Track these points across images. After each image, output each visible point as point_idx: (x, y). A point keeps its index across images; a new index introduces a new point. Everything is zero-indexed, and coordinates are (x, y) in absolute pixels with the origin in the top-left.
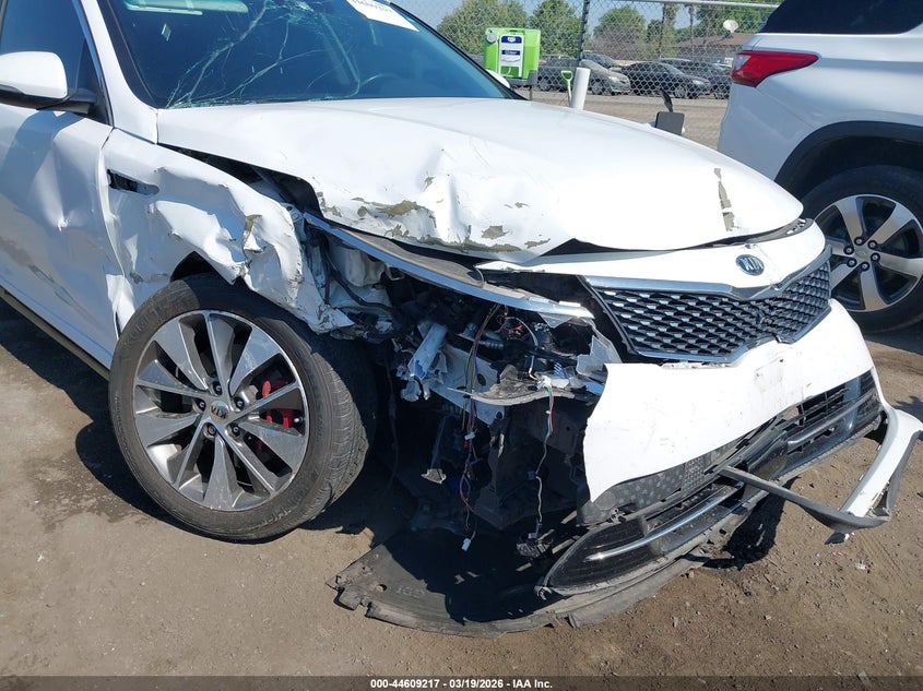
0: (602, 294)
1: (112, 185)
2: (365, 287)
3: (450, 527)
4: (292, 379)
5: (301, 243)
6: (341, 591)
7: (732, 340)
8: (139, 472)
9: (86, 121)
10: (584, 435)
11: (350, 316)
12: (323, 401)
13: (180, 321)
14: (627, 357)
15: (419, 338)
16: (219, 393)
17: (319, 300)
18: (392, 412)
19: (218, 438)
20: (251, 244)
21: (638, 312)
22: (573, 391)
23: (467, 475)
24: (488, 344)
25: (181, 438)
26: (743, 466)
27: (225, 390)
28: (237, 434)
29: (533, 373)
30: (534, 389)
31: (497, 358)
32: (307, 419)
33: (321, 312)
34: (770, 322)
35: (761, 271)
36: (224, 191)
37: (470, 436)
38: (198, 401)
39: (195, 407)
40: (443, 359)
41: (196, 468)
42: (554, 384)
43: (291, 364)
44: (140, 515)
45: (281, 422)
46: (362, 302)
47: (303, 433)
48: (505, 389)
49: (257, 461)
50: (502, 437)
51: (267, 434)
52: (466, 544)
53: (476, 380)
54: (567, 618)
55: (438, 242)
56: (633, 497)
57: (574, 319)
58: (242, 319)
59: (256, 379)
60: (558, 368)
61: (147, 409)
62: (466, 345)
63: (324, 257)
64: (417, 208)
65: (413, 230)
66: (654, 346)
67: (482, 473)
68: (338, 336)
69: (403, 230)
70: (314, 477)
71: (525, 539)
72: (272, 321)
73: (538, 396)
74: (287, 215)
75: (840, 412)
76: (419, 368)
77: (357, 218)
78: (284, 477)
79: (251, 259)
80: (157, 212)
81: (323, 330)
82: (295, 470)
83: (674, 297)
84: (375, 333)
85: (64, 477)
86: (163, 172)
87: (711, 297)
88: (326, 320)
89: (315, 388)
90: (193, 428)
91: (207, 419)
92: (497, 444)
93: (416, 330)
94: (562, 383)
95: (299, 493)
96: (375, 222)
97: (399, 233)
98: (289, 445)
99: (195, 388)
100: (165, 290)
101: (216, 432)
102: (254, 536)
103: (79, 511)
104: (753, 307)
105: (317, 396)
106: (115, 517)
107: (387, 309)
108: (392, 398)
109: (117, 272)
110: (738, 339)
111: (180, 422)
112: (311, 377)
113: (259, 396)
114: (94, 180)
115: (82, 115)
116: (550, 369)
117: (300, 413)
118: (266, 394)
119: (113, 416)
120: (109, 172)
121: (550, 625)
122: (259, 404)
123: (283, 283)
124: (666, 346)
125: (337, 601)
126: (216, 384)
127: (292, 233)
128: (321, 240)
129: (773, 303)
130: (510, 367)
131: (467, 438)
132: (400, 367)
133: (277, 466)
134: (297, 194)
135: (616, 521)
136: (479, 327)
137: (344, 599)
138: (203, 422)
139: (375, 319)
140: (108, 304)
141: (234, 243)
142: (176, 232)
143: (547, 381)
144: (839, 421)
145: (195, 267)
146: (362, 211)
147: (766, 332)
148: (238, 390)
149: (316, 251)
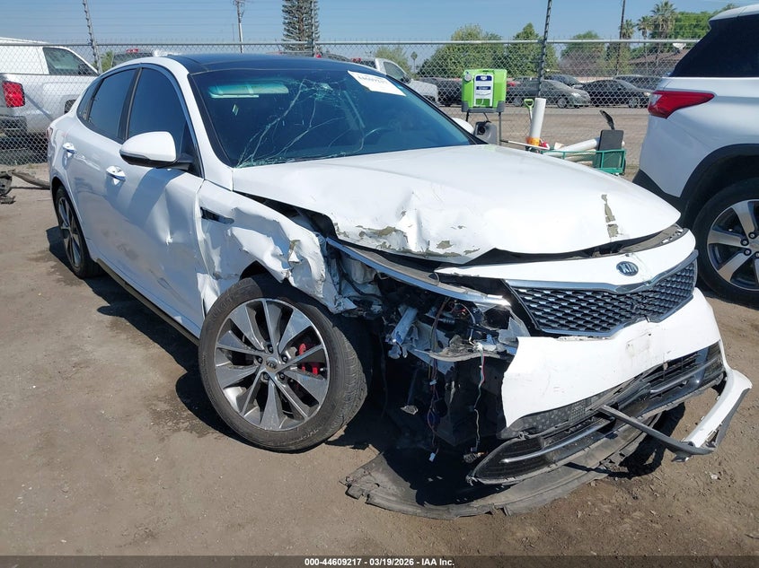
0: (517, 291)
1: (203, 217)
2: (364, 284)
3: (421, 446)
4: (318, 342)
5: (324, 257)
6: (349, 486)
7: (611, 321)
8: (217, 405)
9: (186, 175)
10: (502, 383)
11: (355, 302)
12: (339, 356)
13: (247, 305)
14: (534, 332)
15: (399, 316)
16: (272, 352)
17: (335, 293)
18: (383, 366)
19: (270, 382)
20: (294, 258)
21: (541, 303)
22: (498, 353)
23: (432, 409)
24: (444, 320)
25: (246, 383)
26: (615, 406)
27: (275, 350)
28: (283, 379)
29: (472, 340)
30: (471, 351)
31: (449, 330)
32: (328, 369)
33: (336, 300)
34: (643, 307)
35: (635, 273)
36: (276, 224)
37: (433, 382)
38: (258, 357)
39: (255, 362)
40: (415, 330)
41: (255, 402)
42: (485, 348)
43: (318, 333)
44: (217, 434)
45: (311, 371)
46: (362, 294)
47: (326, 378)
48: (452, 351)
49: (296, 397)
50: (453, 383)
51: (302, 378)
52: (432, 457)
53: (436, 344)
54: (502, 509)
55: (410, 252)
56: (535, 424)
57: (498, 306)
58: (287, 304)
59: (295, 342)
60: (489, 337)
61: (222, 363)
62: (430, 321)
63: (338, 264)
64: (396, 231)
65: (393, 245)
66: (553, 325)
67: (442, 408)
68: (347, 315)
69: (388, 245)
70: (333, 407)
71: (469, 452)
72: (306, 305)
73: (473, 356)
74: (316, 239)
75: (691, 371)
76: (399, 337)
77: (359, 238)
78: (313, 407)
79: (292, 267)
80: (232, 234)
81: (337, 312)
82: (321, 403)
83: (568, 293)
84: (371, 313)
85: (168, 408)
86: (237, 210)
87: (595, 292)
88: (339, 305)
89: (333, 349)
90: (254, 375)
91: (264, 369)
92: (450, 388)
93: (397, 311)
94: (491, 348)
95: (324, 419)
96: (370, 240)
97: (385, 247)
98: (316, 386)
99: (256, 349)
100: (237, 285)
101: (269, 378)
102: (293, 448)
103: (179, 430)
104: (628, 298)
105: (335, 354)
106: (201, 434)
107: (378, 297)
108: (383, 356)
109: (204, 272)
110: (616, 320)
111: (245, 372)
112: (331, 341)
113: (297, 354)
114: (192, 213)
115: (185, 171)
116: (483, 338)
117: (324, 365)
118: (302, 353)
119: (201, 368)
120: (201, 208)
121: (490, 513)
122: (297, 359)
123: (312, 282)
124: (562, 325)
125: (347, 493)
126: (269, 346)
127: (318, 251)
128: (336, 253)
129: (645, 294)
130: (457, 336)
131: (431, 384)
132: (388, 335)
133: (308, 400)
134: (322, 225)
135: (523, 439)
136: (439, 309)
137: (351, 492)
138: (260, 372)
139: (371, 304)
140: (198, 294)
141: (284, 257)
142: (245, 249)
143: (480, 346)
144: (691, 377)
145: (256, 270)
146: (362, 234)
147: (640, 314)
148: (284, 350)
149: (334, 262)
